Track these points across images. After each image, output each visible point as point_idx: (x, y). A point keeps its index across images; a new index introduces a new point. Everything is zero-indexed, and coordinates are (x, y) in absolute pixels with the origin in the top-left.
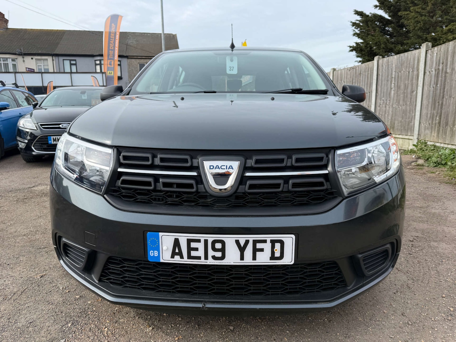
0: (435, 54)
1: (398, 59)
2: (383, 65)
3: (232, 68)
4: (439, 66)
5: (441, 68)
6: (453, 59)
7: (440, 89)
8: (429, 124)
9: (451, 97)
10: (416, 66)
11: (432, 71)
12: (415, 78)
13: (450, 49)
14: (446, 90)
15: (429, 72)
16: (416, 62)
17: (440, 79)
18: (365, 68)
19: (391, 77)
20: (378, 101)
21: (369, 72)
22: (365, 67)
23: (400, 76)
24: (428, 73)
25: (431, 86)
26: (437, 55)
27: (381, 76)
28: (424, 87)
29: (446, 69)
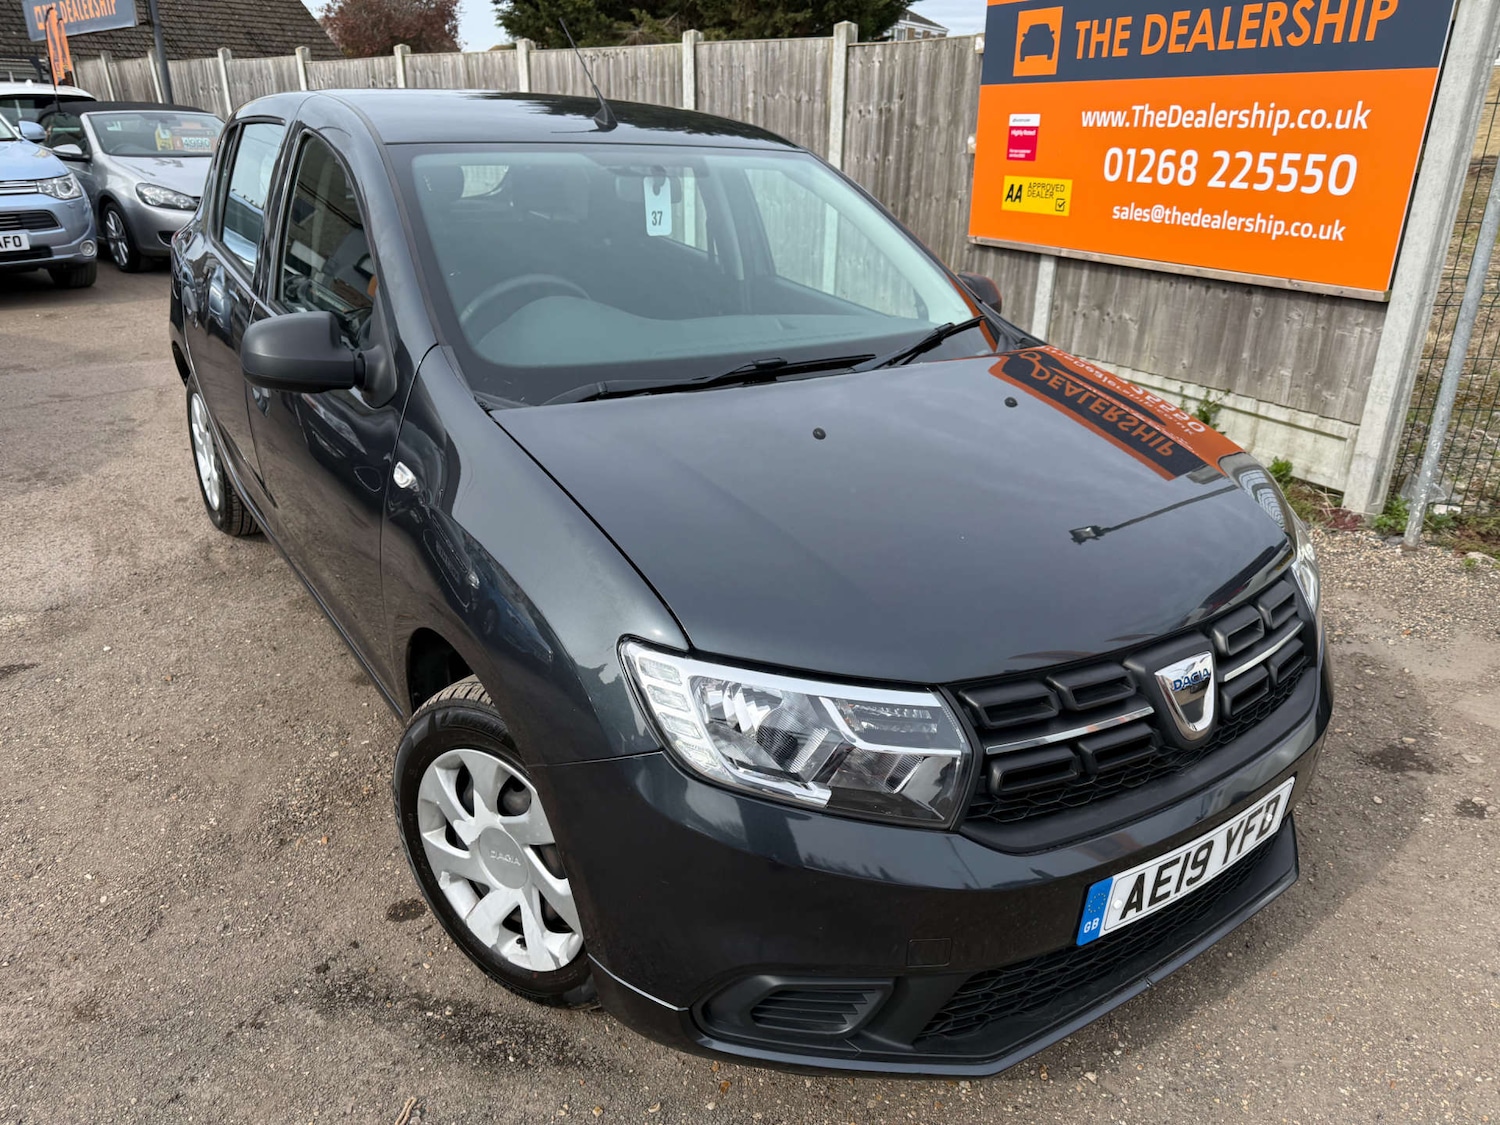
0: (877, 65)
1: (761, 55)
2: (714, 63)
4: (890, 99)
5: (895, 107)
6: (933, 93)
7: (898, 170)
8: (868, 264)
9: (930, 195)
10: (818, 87)
11: (869, 112)
12: (820, 122)
13: (922, 60)
14: (914, 173)
15: (860, 112)
16: (819, 75)
17: (895, 139)
18: (650, 63)
19: (742, 106)
21: (667, 79)
22: (650, 58)
23: (771, 107)
24: (854, 114)
25: (869, 156)
26: (882, 68)
27: (707, 99)
28: (847, 154)
29: (913, 115)
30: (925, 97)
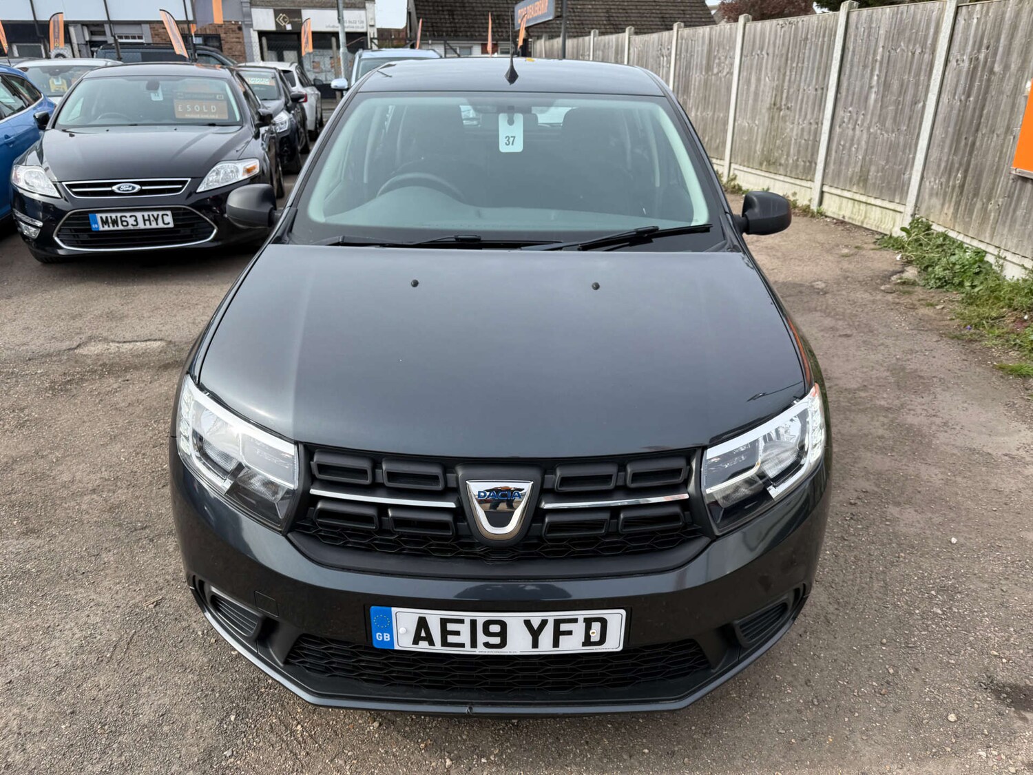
0: (975, 21)
1: (892, 18)
2: (859, 26)
3: (511, 140)
4: (979, 51)
5: (982, 56)
6: (1011, 43)
7: (974, 109)
8: (941, 184)
9: (994, 132)
10: (929, 42)
11: (963, 61)
12: (926, 70)
13: (1008, 15)
14: (985, 112)
15: (957, 61)
16: (932, 31)
17: (977, 83)
18: (817, 27)
19: (873, 58)
20: (840, 113)
21: (826, 39)
22: (818, 24)
23: (892, 59)
24: (953, 63)
25: (956, 98)
26: (978, 23)
27: (850, 53)
28: (943, 96)
29: (993, 63)
30: (1005, 46)
